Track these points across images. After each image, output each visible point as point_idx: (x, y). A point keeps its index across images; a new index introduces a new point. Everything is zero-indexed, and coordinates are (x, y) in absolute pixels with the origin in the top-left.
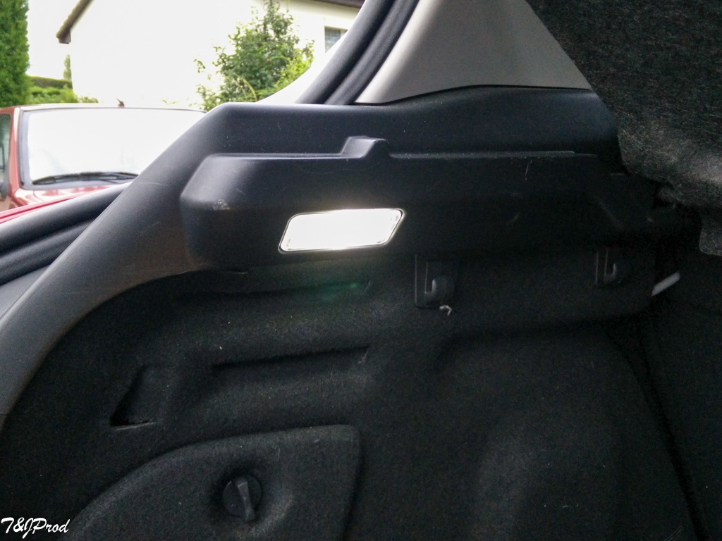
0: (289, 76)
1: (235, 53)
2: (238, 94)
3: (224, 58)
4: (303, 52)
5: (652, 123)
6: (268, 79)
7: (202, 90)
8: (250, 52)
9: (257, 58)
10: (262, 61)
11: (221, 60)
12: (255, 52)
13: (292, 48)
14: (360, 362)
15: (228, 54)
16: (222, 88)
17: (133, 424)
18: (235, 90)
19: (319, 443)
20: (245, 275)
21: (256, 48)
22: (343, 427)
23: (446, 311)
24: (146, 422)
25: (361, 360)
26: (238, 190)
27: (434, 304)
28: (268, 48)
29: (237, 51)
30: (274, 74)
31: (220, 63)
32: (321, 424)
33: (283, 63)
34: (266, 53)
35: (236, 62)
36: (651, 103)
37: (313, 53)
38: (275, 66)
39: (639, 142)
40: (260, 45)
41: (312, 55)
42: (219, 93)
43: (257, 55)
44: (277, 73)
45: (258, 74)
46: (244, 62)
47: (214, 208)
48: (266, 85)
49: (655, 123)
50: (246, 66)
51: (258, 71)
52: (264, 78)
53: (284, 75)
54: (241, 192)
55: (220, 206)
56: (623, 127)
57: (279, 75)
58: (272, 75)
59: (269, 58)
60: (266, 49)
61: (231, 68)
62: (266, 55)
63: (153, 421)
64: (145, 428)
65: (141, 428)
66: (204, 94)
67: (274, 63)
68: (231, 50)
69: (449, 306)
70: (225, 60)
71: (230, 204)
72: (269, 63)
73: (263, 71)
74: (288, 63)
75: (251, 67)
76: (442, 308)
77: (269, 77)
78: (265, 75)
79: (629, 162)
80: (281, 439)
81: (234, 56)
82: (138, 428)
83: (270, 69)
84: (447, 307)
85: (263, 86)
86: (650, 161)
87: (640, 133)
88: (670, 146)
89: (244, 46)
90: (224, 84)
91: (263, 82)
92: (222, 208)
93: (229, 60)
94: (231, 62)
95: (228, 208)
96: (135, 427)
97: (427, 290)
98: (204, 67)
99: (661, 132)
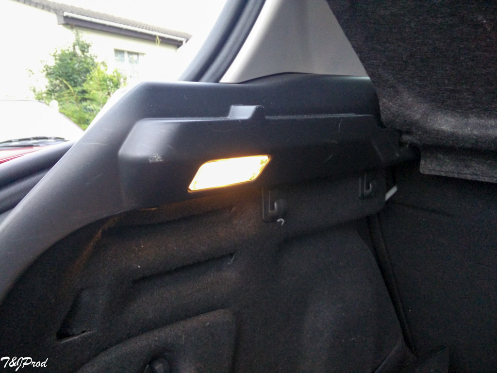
0: (93, 79)
1: (54, 64)
2: (58, 91)
3: (47, 68)
4: (101, 64)
5: (405, 94)
6: (78, 81)
7: (32, 89)
8: (65, 64)
9: (70, 67)
10: (73, 69)
11: (45, 69)
12: (68, 63)
13: (93, 61)
14: (229, 264)
15: (49, 65)
16: (47, 87)
17: (73, 335)
18: (55, 88)
19: (209, 325)
20: (154, 210)
21: (69, 61)
22: (222, 310)
23: (281, 222)
24: (83, 332)
25: (230, 262)
26: (168, 145)
27: (274, 219)
28: (77, 61)
29: (56, 63)
30: (83, 77)
31: (44, 71)
32: (208, 311)
33: (88, 71)
34: (75, 64)
35: (55, 70)
36: (406, 81)
37: (107, 65)
38: (82, 73)
39: (395, 106)
40: (71, 59)
41: (107, 66)
42: (45, 90)
43: (69, 66)
44: (85, 77)
45: (71, 78)
46: (61, 70)
47: (151, 161)
48: (78, 84)
49: (406, 94)
50: (63, 73)
51: (71, 76)
52: (76, 80)
53: (89, 78)
54: (170, 147)
55: (155, 159)
56: (384, 97)
57: (85, 78)
58: (81, 78)
59: (78, 67)
60: (76, 62)
61: (53, 74)
62: (76, 66)
63: (89, 331)
64: (84, 337)
65: (81, 338)
66: (34, 91)
67: (82, 71)
68: (52, 63)
69: (283, 219)
70: (48, 69)
71: (163, 157)
72: (78, 71)
73: (75, 76)
74: (91, 71)
75: (66, 73)
76: (279, 220)
77: (79, 79)
78: (77, 79)
79: (387, 119)
80: (184, 327)
81: (54, 66)
82: (78, 338)
83: (79, 74)
84: (282, 220)
85: (75, 85)
86: (402, 118)
87: (396, 101)
88: (416, 108)
89: (61, 60)
90: (48, 84)
91: (75, 83)
92: (157, 160)
93: (50, 68)
94: (51, 70)
95: (161, 161)
96: (76, 338)
97: (270, 210)
98: (33, 74)
99: (410, 100)
